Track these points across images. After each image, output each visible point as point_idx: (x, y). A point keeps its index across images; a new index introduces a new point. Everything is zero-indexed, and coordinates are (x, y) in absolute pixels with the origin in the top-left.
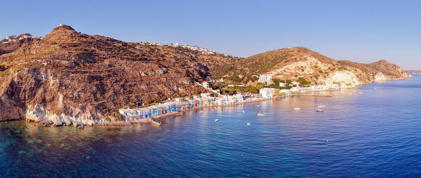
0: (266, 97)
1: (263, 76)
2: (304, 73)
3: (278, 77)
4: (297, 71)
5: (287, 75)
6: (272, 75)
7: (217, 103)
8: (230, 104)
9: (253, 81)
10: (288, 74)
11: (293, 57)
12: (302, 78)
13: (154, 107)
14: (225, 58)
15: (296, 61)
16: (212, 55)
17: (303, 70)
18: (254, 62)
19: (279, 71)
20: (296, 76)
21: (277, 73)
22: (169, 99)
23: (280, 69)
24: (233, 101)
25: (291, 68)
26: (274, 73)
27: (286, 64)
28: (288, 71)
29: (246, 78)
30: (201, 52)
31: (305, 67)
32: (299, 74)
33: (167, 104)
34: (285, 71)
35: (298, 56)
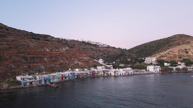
0: (153, 71)
1: (149, 58)
2: (188, 54)
3: (162, 58)
4: (181, 53)
5: (170, 57)
6: (157, 57)
7: (111, 74)
8: (122, 75)
9: (140, 62)
10: (172, 56)
11: (175, 42)
12: (186, 59)
13: (54, 74)
14: (116, 50)
15: (179, 44)
16: (107, 47)
17: (187, 52)
18: (140, 49)
19: (162, 54)
20: (180, 57)
21: (161, 55)
22: (70, 69)
23: (164, 52)
24: (124, 72)
25: (175, 51)
26: (158, 56)
27: (169, 48)
28: (171, 53)
29: (133, 61)
30: (99, 45)
31: (189, 49)
32: (183, 56)
33: (67, 73)
34: (168, 54)
35: (181, 41)
